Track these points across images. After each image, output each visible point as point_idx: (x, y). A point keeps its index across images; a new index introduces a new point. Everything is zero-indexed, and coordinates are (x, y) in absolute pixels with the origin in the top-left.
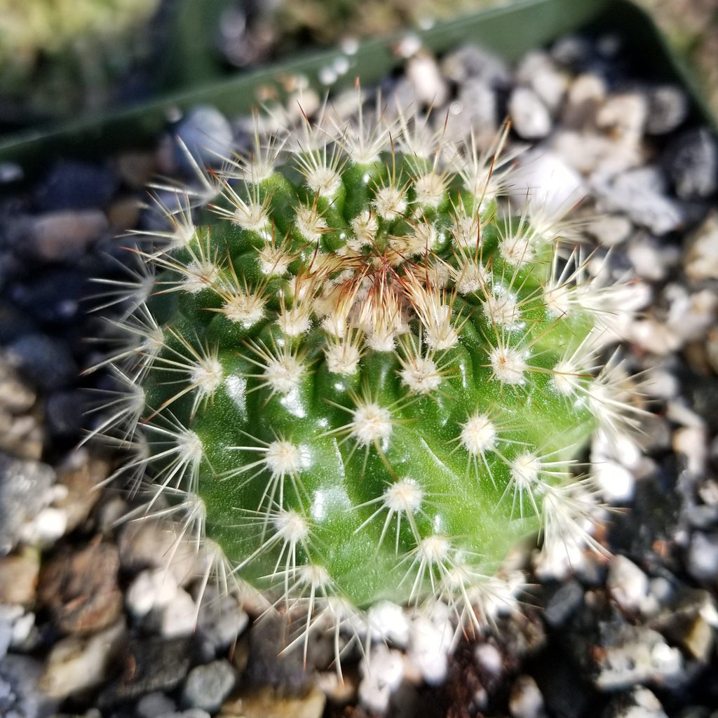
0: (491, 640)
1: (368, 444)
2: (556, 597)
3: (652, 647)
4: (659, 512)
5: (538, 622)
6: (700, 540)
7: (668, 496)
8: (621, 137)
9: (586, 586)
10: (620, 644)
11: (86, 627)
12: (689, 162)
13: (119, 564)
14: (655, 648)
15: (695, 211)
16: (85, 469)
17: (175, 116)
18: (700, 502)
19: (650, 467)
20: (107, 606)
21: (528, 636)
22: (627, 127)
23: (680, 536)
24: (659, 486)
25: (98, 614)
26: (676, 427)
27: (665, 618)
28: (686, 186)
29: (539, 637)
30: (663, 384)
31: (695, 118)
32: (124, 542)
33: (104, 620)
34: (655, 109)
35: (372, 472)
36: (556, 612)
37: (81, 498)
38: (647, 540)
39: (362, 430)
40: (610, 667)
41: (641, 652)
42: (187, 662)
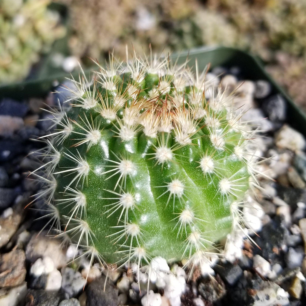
0: (200, 296)
1: (163, 162)
2: (231, 271)
3: (276, 290)
4: (274, 237)
5: (223, 284)
6: (292, 251)
7: (278, 230)
8: (245, 96)
9: (244, 268)
10: (262, 289)
11: (8, 285)
12: (274, 106)
13: (25, 258)
14: (278, 290)
15: (278, 125)
16: (10, 218)
17: (56, 84)
18: (291, 233)
19: (268, 219)
20: (20, 275)
21: (218, 292)
22: (247, 93)
23: (284, 247)
24: (273, 227)
25: (15, 279)
26: (277, 207)
27: (281, 279)
28: (273, 115)
29: (223, 291)
30: (270, 191)
31: (274, 91)
32: (29, 248)
33: (17, 283)
34: (258, 89)
35: (163, 177)
36: (231, 278)
37: (7, 231)
38: (270, 249)
39: (161, 156)
40: (258, 299)
41: (271, 292)
42: (58, 299)
